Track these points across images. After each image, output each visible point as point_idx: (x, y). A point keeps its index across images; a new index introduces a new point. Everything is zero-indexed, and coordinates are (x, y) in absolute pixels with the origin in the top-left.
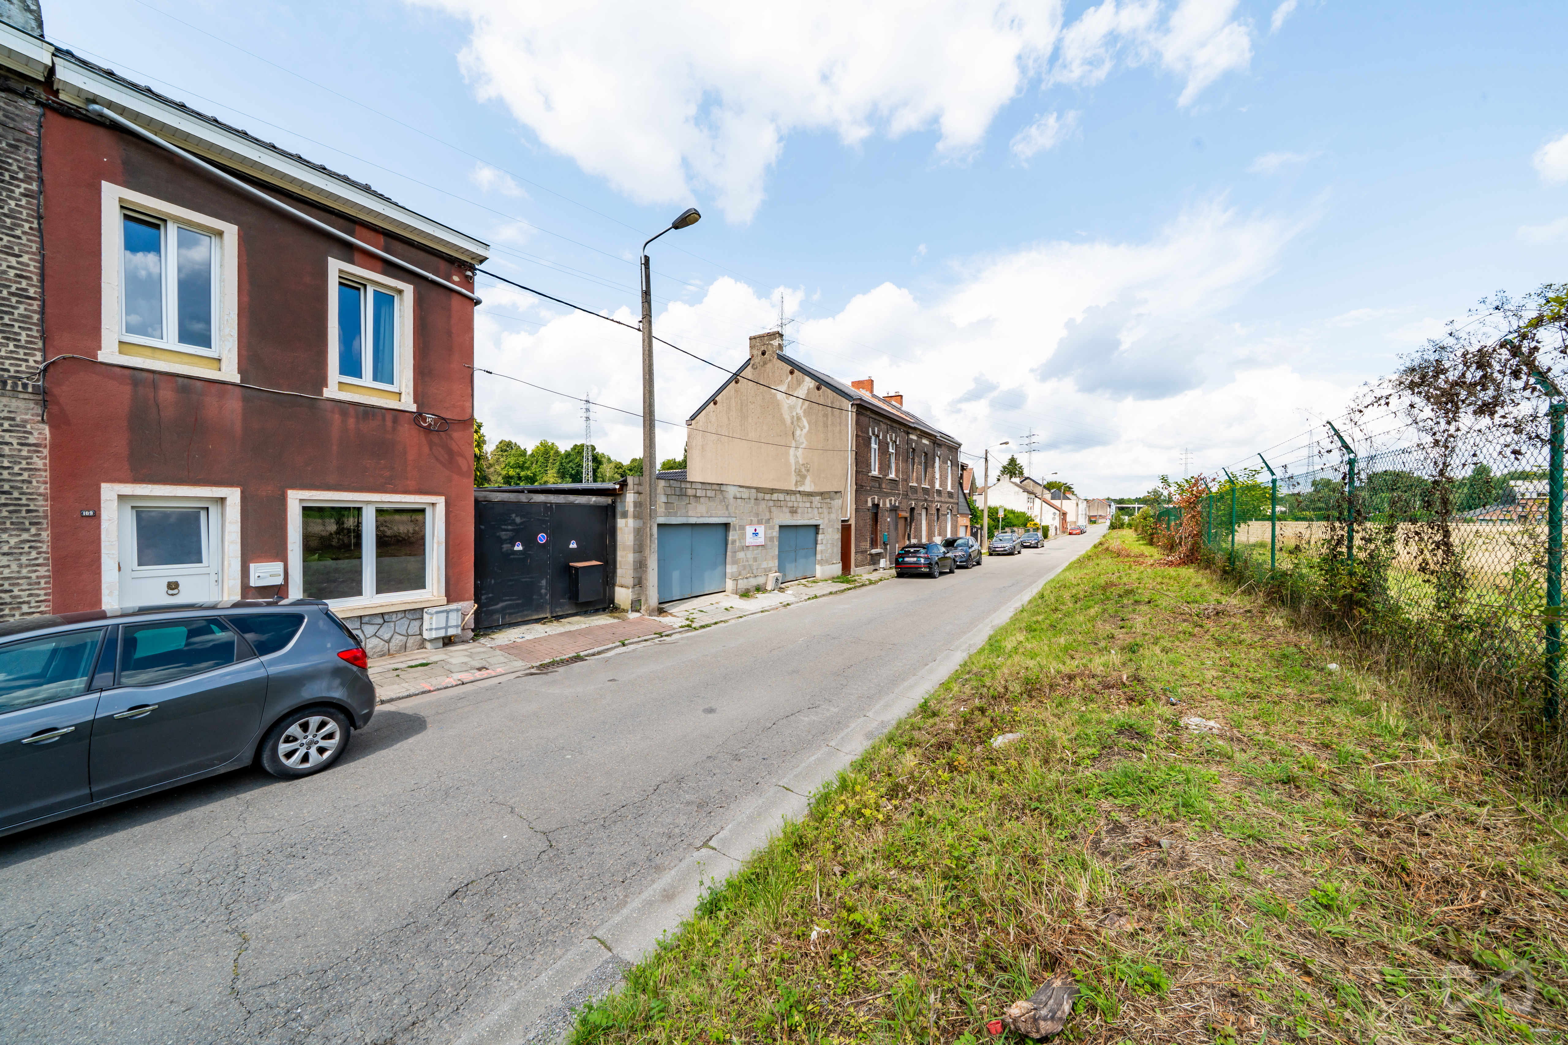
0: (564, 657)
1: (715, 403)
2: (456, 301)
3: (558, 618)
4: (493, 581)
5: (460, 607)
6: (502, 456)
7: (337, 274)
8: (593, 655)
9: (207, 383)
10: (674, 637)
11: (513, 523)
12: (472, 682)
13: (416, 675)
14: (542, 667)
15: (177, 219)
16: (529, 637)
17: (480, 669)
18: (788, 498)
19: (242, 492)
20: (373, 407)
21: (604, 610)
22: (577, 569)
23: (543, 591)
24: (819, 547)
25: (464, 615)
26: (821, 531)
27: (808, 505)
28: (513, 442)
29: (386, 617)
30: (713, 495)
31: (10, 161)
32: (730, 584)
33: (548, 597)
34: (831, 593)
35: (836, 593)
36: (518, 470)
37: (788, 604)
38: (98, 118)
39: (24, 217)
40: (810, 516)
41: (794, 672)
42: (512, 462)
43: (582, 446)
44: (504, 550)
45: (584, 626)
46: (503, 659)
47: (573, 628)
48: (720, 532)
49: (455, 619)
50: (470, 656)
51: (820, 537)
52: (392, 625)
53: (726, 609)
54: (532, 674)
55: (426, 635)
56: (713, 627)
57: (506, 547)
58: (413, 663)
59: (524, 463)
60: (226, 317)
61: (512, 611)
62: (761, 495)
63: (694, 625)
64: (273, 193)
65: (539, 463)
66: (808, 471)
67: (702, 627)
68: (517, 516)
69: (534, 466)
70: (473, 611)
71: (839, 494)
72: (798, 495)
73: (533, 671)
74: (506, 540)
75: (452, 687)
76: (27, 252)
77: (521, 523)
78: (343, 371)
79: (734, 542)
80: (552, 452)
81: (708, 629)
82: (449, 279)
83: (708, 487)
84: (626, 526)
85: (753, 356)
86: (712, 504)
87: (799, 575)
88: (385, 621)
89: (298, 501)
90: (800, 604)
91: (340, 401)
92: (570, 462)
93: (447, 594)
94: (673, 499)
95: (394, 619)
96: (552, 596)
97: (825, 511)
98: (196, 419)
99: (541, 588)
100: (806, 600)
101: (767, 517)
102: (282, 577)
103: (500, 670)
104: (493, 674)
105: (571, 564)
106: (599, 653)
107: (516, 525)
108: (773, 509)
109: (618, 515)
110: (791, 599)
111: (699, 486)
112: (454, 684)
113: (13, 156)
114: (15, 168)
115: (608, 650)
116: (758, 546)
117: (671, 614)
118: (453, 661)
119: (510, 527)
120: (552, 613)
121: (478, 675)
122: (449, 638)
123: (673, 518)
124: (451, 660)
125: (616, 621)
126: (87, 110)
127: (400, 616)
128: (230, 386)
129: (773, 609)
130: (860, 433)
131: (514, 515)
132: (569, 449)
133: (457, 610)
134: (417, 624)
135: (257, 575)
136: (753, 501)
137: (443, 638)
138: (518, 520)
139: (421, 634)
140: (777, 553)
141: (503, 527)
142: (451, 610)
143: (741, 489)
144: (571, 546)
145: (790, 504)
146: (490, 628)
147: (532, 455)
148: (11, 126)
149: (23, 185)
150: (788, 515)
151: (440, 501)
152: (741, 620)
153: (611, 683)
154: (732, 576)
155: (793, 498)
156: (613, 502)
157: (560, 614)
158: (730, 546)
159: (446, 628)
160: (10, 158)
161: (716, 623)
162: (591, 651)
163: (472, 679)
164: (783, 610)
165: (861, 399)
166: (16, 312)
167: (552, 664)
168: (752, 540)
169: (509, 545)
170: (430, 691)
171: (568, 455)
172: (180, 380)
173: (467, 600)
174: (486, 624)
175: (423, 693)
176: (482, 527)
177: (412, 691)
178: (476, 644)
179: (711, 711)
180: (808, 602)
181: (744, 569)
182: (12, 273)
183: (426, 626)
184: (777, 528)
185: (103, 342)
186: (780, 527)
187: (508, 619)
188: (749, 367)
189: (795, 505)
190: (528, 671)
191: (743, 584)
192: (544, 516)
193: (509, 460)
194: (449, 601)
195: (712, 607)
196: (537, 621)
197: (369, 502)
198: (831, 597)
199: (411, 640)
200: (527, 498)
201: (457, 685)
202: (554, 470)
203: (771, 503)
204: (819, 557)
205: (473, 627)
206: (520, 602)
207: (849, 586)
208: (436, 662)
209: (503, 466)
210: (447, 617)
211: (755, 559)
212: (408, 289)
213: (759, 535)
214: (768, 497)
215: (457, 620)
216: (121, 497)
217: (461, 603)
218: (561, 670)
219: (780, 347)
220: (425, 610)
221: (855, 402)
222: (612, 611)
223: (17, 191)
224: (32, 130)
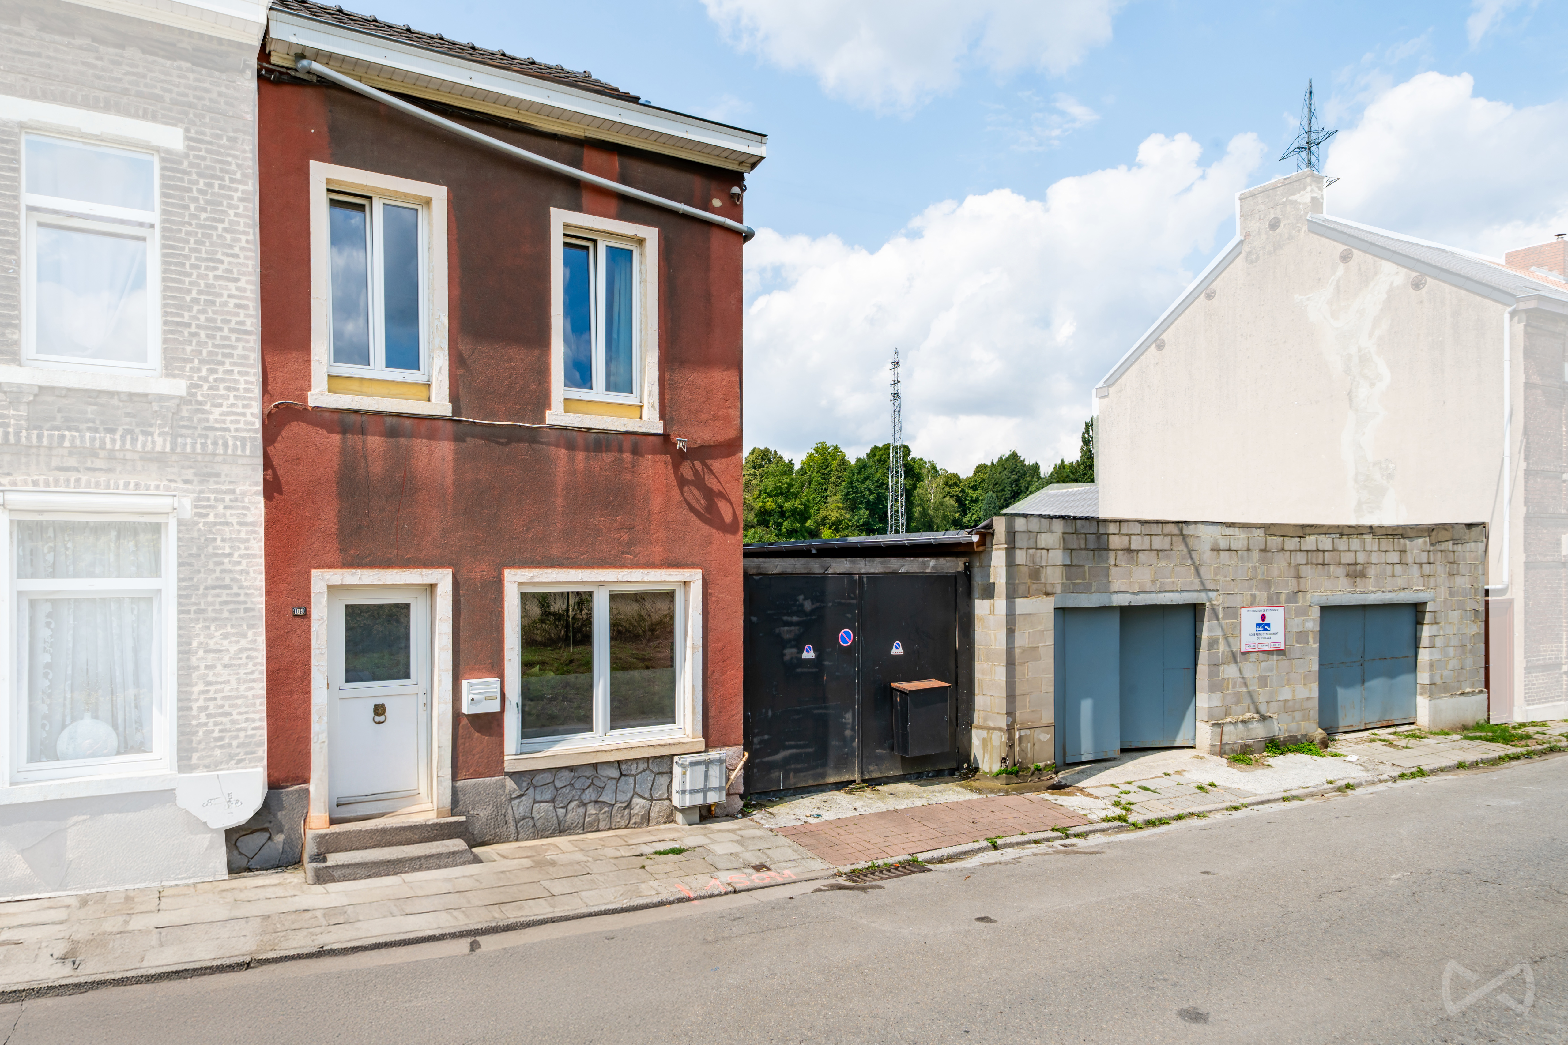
0: (890, 860)
1: (1160, 347)
2: (717, 239)
3: (873, 783)
4: (770, 713)
5: (723, 756)
6: (755, 475)
7: (561, 232)
8: (940, 861)
9: (417, 421)
10: (1094, 840)
11: (801, 611)
12: (748, 890)
13: (668, 868)
14: (854, 875)
15: (384, 193)
16: (828, 816)
17: (758, 868)
18: (1342, 544)
19: (454, 576)
20: (607, 432)
21: (952, 773)
22: (903, 693)
23: (848, 733)
24: (1424, 656)
25: (730, 770)
26: (1428, 618)
27: (1394, 557)
28: (772, 449)
29: (623, 767)
30: (1167, 546)
31: (229, 159)
32: (1204, 734)
33: (855, 744)
34: (1461, 766)
35: (1475, 765)
36: (779, 500)
37: (1348, 787)
38: (306, 77)
39: (241, 228)
40: (1400, 582)
41: (1385, 954)
42: (771, 487)
43: (887, 447)
44: (787, 658)
45: (918, 803)
46: (790, 854)
47: (902, 804)
48: (1184, 623)
49: (716, 778)
50: (741, 842)
51: (1426, 632)
52: (631, 780)
53: (1200, 788)
54: (841, 888)
55: (677, 800)
56: (1175, 825)
57: (790, 652)
58: (662, 847)
59: (790, 486)
60: (436, 322)
61: (799, 766)
62: (1274, 542)
63: (1132, 819)
64: (485, 127)
65: (813, 486)
66: (1390, 477)
67: (1150, 823)
68: (805, 599)
69: (806, 490)
70: (741, 763)
71: (1476, 531)
72: (1368, 538)
73: (842, 881)
74: (790, 640)
75: (720, 895)
76: (244, 274)
77: (813, 611)
78: (570, 381)
79: (1213, 643)
80: (835, 463)
81: (1163, 829)
82: (707, 207)
83: (1155, 529)
84: (992, 612)
85: (1247, 235)
86: (1163, 563)
87: (1373, 718)
88: (622, 775)
89: (516, 585)
90: (1381, 787)
91: (566, 429)
92: (866, 479)
93: (706, 734)
94: (1082, 557)
95: (634, 772)
96: (861, 742)
97: (1440, 570)
98: (405, 474)
99: (844, 726)
100: (1394, 779)
101: (1292, 585)
102: (498, 702)
103: (789, 873)
104: (779, 880)
105: (894, 685)
106: (951, 858)
107: (806, 614)
108: (1306, 570)
109: (977, 592)
110: (1356, 774)
111: (1137, 528)
112: (723, 891)
113: (232, 152)
114: (233, 167)
115: (966, 853)
116: (1270, 652)
117: (1081, 790)
118: (719, 849)
119: (795, 619)
120: (862, 773)
121: (758, 878)
122: (709, 808)
123: (1083, 596)
124: (713, 847)
125: (975, 796)
126: (296, 70)
127: (642, 766)
128: (440, 423)
129: (1312, 795)
130: (1536, 379)
131: (801, 597)
132: (863, 456)
133: (720, 761)
134: (663, 780)
135: (471, 696)
136: (1256, 555)
137: (700, 808)
138: (808, 606)
139: (669, 799)
140: (1316, 667)
141: (785, 618)
142: (712, 762)
143: (1229, 531)
144: (894, 651)
145: (1347, 558)
146: (766, 793)
147: (802, 472)
148: (231, 114)
149: (241, 187)
150: (1343, 583)
151: (695, 576)
152: (1236, 814)
153: (982, 925)
154: (1211, 716)
155: (1355, 543)
156: (968, 568)
157: (875, 775)
158: (1203, 653)
159: (705, 790)
160: (229, 155)
161: (1179, 818)
162: (936, 854)
163: (747, 884)
164: (1337, 799)
165: (1541, 298)
166: (235, 352)
167: (872, 870)
168: (1254, 639)
169: (794, 650)
170: (689, 899)
171: (862, 466)
172: (388, 420)
173: (734, 745)
174: (760, 787)
175: (681, 900)
176: (754, 619)
177: (664, 896)
178: (746, 821)
179: (1196, 1016)
180: (1401, 784)
181: (1238, 702)
182: (232, 301)
183: (676, 785)
184: (1315, 612)
185: (312, 379)
186: (1324, 609)
187: (793, 781)
188: (1240, 261)
189: (1361, 558)
190: (833, 881)
191: (1234, 736)
192: (849, 598)
193: (766, 482)
194: (708, 746)
195: (1166, 781)
196: (839, 786)
197: (601, 584)
198: (1462, 775)
199: (657, 807)
200: (822, 566)
201: (726, 893)
202: (839, 496)
203: (1301, 558)
204: (1423, 677)
205: (742, 791)
206: (811, 750)
207: (1512, 750)
208: (693, 849)
209: (756, 493)
210: (707, 772)
211: (1263, 681)
212: (651, 234)
213: (1273, 629)
214: (1291, 544)
215: (720, 778)
216: (330, 587)
217: (724, 750)
218: (891, 884)
219: (1316, 204)
220: (676, 759)
221: (1522, 306)
222: (965, 777)
223: (236, 195)
224: (247, 113)
